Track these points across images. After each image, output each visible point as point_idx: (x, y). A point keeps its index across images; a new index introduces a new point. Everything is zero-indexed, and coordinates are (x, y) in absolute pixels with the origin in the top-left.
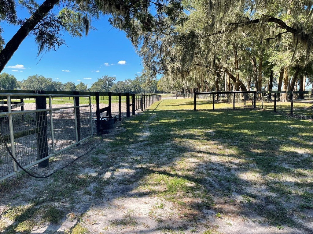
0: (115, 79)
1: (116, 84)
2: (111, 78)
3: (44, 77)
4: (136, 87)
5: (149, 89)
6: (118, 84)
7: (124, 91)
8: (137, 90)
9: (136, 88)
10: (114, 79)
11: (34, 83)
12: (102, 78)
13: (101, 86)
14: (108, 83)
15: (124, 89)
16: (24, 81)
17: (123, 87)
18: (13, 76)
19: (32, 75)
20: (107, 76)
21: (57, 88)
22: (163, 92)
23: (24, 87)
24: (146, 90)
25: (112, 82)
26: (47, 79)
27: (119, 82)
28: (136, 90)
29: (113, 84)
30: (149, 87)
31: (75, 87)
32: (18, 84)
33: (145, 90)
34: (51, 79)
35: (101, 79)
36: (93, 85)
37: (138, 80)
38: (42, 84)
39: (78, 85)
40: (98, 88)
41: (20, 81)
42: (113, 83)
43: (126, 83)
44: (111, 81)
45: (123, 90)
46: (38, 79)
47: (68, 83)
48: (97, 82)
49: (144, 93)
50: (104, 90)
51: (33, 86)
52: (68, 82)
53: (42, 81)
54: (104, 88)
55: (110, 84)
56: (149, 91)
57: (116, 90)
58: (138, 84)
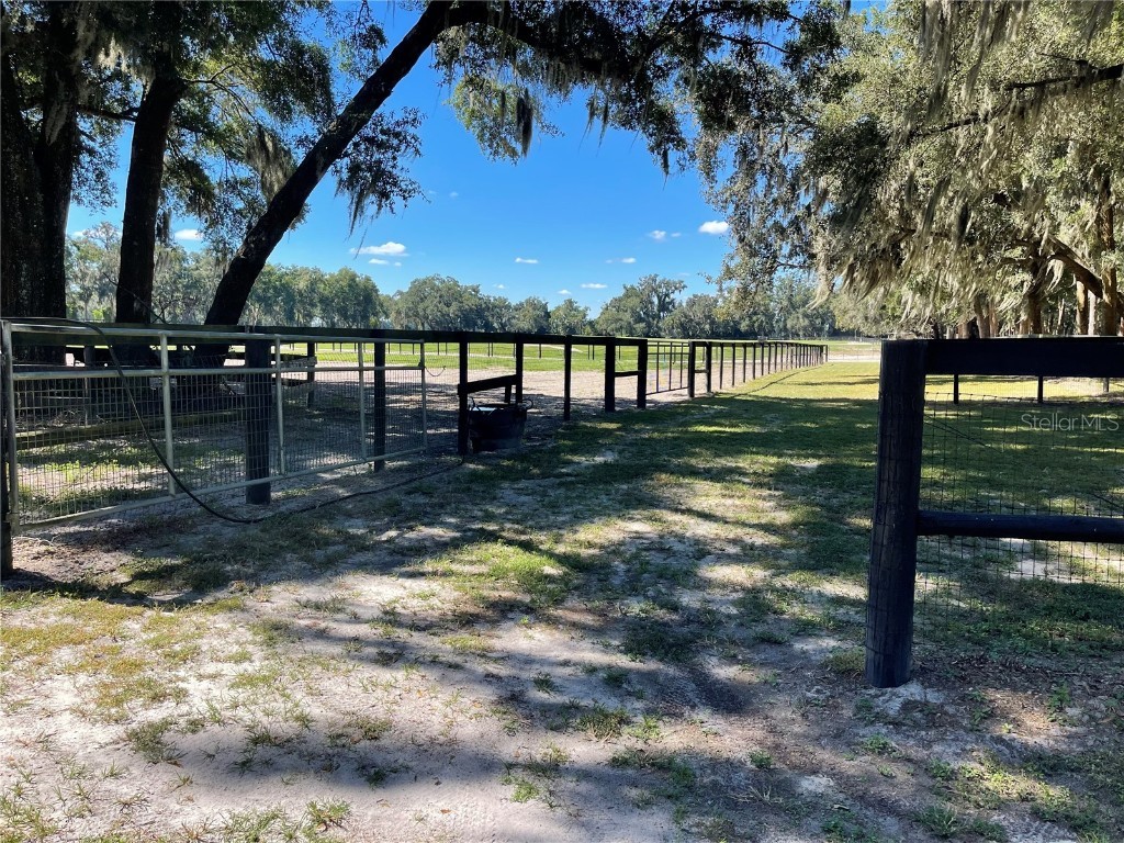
0: (683, 288)
1: (684, 304)
2: (668, 284)
3: (456, 283)
4: (755, 313)
5: (805, 322)
6: (692, 303)
7: (712, 329)
8: (760, 325)
9: (755, 318)
10: (680, 287)
11: (427, 302)
12: (636, 285)
13: (634, 312)
14: (656, 300)
15: (713, 323)
16: (400, 293)
17: (709, 317)
18: (368, 279)
19: (422, 277)
20: (656, 276)
21: (493, 317)
22: (859, 334)
23: (399, 313)
24: (793, 327)
25: (672, 296)
26: (467, 288)
27: (695, 296)
28: (756, 325)
29: (673, 306)
30: (806, 316)
31: (548, 315)
32: (381, 305)
33: (789, 326)
34: (476, 290)
35: (633, 288)
36: (607, 309)
38: (448, 305)
39: (558, 309)
40: (621, 319)
41: (388, 296)
42: (673, 300)
43: (720, 300)
44: (667, 295)
45: (707, 327)
46: (439, 290)
47: (527, 301)
48: (620, 300)
49: (786, 337)
50: (643, 325)
51: (425, 310)
52: (528, 297)
53: (452, 294)
54: (640, 320)
55: (664, 307)
56: (805, 329)
57: (682, 325)
58: (765, 305)
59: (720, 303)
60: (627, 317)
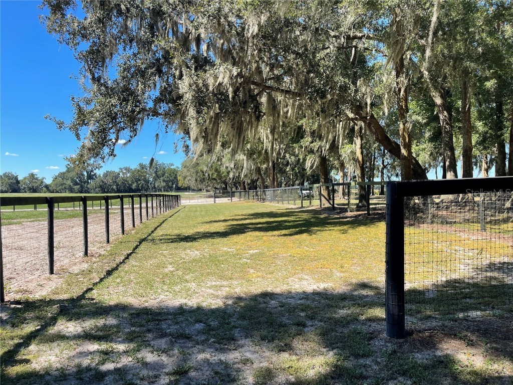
0: (101, 167)
1: (102, 176)
2: (91, 166)
4: (140, 180)
5: (164, 184)
6: (106, 175)
7: (117, 188)
8: (142, 186)
9: (139, 182)
10: (98, 167)
13: (72, 180)
14: (85, 174)
15: (117, 185)
17: (116, 182)
22: (189, 189)
24: (158, 187)
25: (95, 172)
27: (107, 172)
28: (140, 185)
29: (96, 177)
30: (164, 181)
31: (18, 182)
33: (156, 186)
36: (56, 178)
37: (143, 168)
39: (25, 178)
40: (65, 184)
42: (95, 174)
43: (121, 173)
44: (92, 171)
45: (115, 187)
47: (4, 174)
48: (64, 173)
49: (155, 191)
50: (79, 186)
52: (4, 172)
54: (76, 184)
55: (90, 177)
56: (164, 187)
57: (101, 186)
58: (144, 176)
59: (121, 175)
60: (69, 182)
